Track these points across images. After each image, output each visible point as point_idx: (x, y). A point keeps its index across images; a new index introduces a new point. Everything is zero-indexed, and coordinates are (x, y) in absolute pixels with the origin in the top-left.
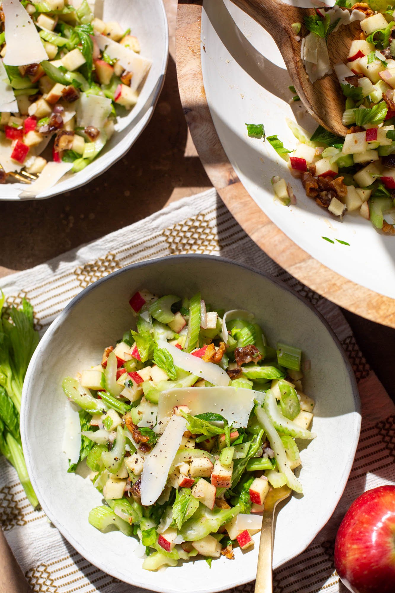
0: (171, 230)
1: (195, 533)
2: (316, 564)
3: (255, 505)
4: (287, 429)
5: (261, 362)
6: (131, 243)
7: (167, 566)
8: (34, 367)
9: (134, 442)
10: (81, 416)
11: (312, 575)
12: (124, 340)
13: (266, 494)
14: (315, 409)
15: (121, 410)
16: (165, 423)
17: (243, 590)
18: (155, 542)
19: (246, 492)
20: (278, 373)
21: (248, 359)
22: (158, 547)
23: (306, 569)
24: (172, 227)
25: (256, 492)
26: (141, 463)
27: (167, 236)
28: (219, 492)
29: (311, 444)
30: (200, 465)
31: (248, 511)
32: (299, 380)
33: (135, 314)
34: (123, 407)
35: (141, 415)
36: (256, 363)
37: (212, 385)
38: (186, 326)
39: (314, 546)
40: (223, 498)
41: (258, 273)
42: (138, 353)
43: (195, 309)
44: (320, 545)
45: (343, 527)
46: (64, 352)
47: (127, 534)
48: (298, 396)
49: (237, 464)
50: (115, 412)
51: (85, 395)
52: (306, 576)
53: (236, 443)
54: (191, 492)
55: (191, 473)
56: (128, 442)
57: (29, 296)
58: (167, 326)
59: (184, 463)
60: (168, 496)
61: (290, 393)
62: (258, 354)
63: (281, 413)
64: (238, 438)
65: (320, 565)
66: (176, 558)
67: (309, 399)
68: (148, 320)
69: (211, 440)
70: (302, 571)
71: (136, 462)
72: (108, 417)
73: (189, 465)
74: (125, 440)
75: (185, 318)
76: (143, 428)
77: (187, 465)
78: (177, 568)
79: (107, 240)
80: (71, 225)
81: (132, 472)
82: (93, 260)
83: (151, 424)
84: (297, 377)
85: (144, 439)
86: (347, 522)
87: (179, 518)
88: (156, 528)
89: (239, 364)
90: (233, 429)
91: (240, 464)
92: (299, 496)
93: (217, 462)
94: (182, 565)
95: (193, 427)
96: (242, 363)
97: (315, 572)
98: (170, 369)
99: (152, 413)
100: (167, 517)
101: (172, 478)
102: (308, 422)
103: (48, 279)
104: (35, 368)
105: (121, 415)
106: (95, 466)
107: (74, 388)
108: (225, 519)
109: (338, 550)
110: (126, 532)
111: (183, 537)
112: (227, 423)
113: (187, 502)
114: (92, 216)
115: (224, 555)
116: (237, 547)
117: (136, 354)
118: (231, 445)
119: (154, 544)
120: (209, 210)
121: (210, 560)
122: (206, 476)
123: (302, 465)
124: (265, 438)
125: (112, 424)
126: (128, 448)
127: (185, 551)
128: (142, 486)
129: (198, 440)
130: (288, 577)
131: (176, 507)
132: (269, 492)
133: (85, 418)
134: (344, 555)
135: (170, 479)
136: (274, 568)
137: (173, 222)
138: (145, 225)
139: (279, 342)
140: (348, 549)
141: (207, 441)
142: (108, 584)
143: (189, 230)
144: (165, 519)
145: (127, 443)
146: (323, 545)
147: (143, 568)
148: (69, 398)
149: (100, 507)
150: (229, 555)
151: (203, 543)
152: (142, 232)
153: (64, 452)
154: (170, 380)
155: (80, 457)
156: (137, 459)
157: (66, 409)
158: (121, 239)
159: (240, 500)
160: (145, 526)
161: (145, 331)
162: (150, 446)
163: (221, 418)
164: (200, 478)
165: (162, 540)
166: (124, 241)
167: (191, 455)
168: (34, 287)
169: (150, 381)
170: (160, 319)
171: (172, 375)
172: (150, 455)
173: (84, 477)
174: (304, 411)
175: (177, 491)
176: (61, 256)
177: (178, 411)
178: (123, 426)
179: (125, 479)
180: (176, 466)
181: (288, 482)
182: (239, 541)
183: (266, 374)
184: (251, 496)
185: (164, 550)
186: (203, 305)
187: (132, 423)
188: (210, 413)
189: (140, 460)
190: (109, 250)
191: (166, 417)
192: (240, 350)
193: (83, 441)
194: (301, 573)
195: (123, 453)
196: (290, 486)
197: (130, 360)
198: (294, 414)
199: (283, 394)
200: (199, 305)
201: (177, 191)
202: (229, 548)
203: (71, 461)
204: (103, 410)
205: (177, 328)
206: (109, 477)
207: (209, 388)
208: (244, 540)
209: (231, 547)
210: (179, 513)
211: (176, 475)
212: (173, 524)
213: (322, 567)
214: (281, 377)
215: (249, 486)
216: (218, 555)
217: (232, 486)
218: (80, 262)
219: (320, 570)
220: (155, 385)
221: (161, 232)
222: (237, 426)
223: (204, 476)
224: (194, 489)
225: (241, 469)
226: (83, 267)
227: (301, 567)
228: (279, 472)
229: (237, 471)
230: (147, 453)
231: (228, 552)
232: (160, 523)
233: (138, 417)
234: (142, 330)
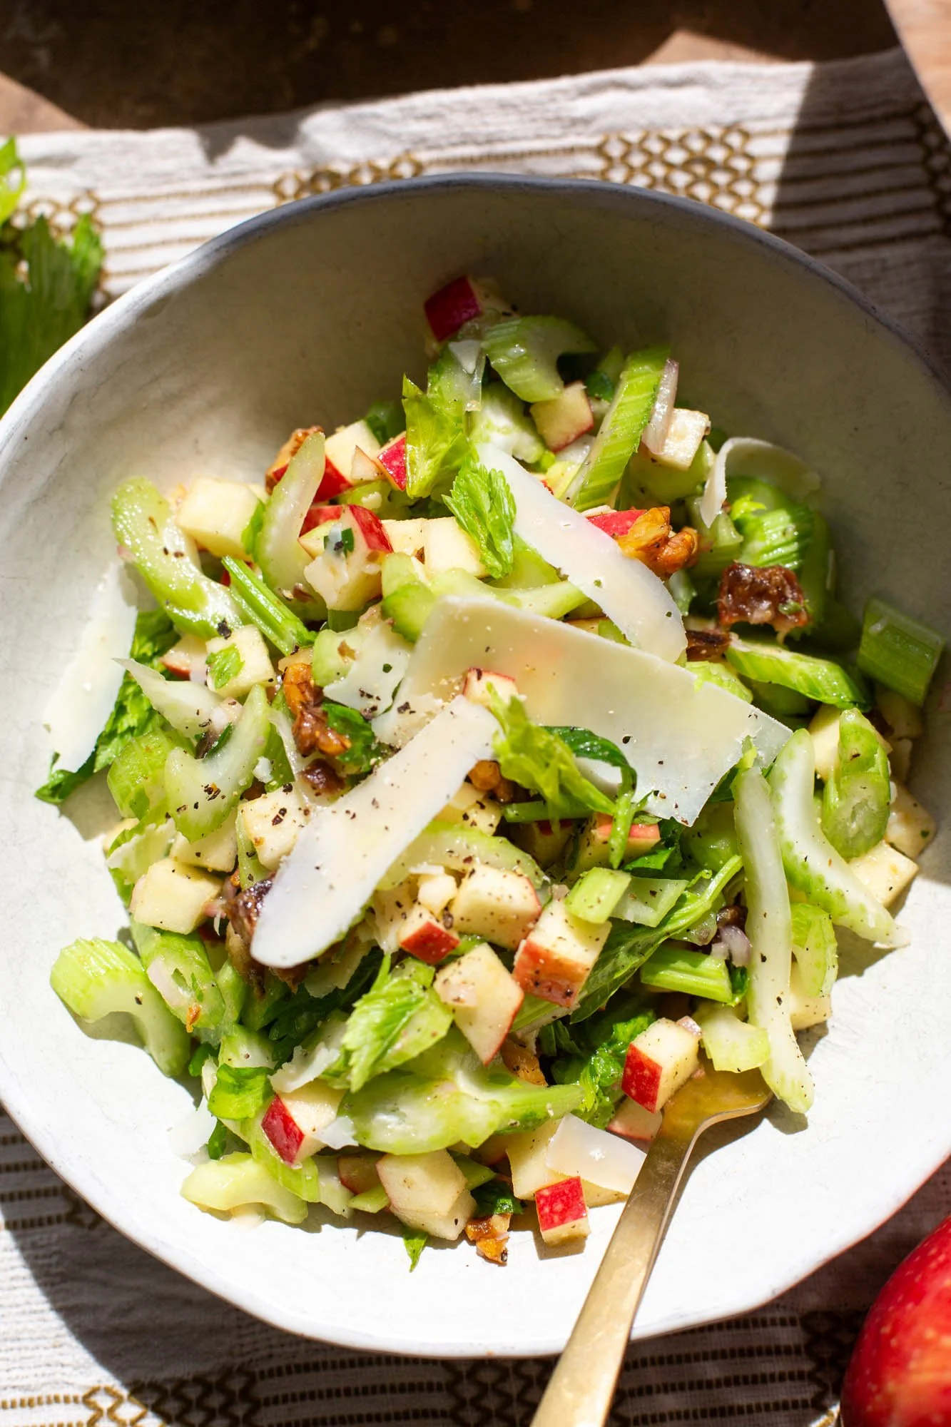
0: (628, 144)
1: (400, 1128)
2: (764, 1379)
3: (633, 1105)
4: (821, 880)
5: (798, 639)
6: (490, 141)
7: (267, 1213)
8: (39, 395)
9: (294, 747)
10: (141, 630)
11: (740, 1410)
12: (370, 415)
13: (680, 1079)
14: (929, 853)
15: (282, 637)
16: (421, 714)
17: (493, 1385)
18: (252, 1115)
19: (616, 1054)
20: (846, 688)
21: (762, 612)
22: (257, 1137)
23: (727, 1382)
24: (633, 137)
25: (650, 1061)
26: (294, 829)
27: (609, 159)
28: (528, 1011)
29: (881, 965)
30: (497, 893)
31: (600, 1119)
32: (907, 737)
33: (434, 346)
34: (292, 627)
35: (347, 659)
36: (781, 637)
37: (623, 639)
38: (587, 437)
39: (778, 1314)
40: (532, 1046)
41: (888, 327)
42: (403, 462)
43: (640, 381)
44: (797, 1316)
45: (922, 1267)
46: (156, 393)
47: (167, 1068)
48: (893, 785)
49: (620, 944)
50: (259, 638)
51: (178, 555)
52: (717, 1405)
53: (639, 864)
54: (435, 979)
55: (457, 912)
56: (273, 748)
57: (105, 216)
58: (525, 412)
59: (441, 870)
60: (350, 972)
61: (870, 762)
62: (800, 606)
63: (819, 821)
64: (653, 851)
65: (778, 1384)
66: (308, 1196)
67: (921, 812)
68: (470, 365)
69: (556, 828)
70: (709, 1385)
71: (277, 821)
72: (233, 647)
73: (459, 883)
74: (262, 738)
75: (596, 407)
76: (340, 707)
77: (451, 881)
78: (299, 1231)
79: (413, 108)
80: (312, 44)
81: (252, 854)
82: (345, 160)
83: (372, 703)
84: (904, 725)
85: (332, 741)
86: (939, 1253)
87: (366, 1050)
88: (271, 1072)
89: (727, 619)
90: (644, 813)
91: (630, 944)
92: (789, 1121)
93: (557, 908)
94: (318, 1230)
95: (515, 749)
96: (735, 618)
97: (753, 1402)
98: (496, 540)
99: (387, 668)
100: (322, 1044)
101: (383, 913)
102: (898, 884)
103: (183, 180)
104: (42, 400)
105: (275, 656)
106: (132, 797)
107: (151, 520)
108: (522, 1111)
109: (882, 1343)
110: (164, 1057)
111: (355, 1127)
112: (631, 781)
113: (409, 1005)
114: (388, 36)
115: (473, 1243)
116: (523, 1229)
117: (395, 463)
118: (622, 866)
119: (244, 1122)
120: (768, 125)
121: (418, 1242)
122: (505, 941)
123: (829, 1025)
124: (734, 895)
125: (236, 674)
126: (263, 771)
127: (344, 1183)
128: (268, 906)
129: (512, 813)
130: (658, 1391)
131: (367, 1012)
132: (690, 1079)
133: (152, 639)
134: (899, 1361)
135: (372, 913)
136: (636, 1334)
137: (643, 122)
138: (553, 100)
139: (880, 595)
140: (924, 1344)
141: (545, 826)
142: (50, 1221)
143: (686, 166)
144: (313, 1049)
145: (266, 754)
146: (807, 1320)
147: (184, 1195)
148: (121, 549)
149: (105, 942)
150: (489, 1246)
151: (416, 1173)
152: (534, 120)
153: (48, 728)
154: (487, 579)
155: (93, 757)
156: (283, 811)
157: (101, 587)
158: (459, 119)
159: (586, 1071)
160: (236, 1052)
161: (449, 398)
162: (343, 775)
163: (615, 758)
164: (481, 941)
165: (279, 1118)
166: (468, 129)
167: (474, 850)
168: (130, 193)
169: (415, 561)
170: (511, 379)
171: (497, 563)
172: (333, 807)
173: (87, 834)
174: (892, 845)
175: (387, 962)
176: (250, 122)
177: (477, 687)
178: (270, 694)
179: (219, 876)
180: (413, 871)
181: (768, 1063)
182: (541, 1209)
183: (807, 679)
184: (629, 1072)
185: (274, 1153)
186: (668, 380)
187: (307, 683)
188: (585, 732)
189: (293, 815)
190: (408, 146)
191: (430, 695)
192: (746, 573)
193: (121, 710)
194: (705, 1391)
195: (242, 782)
196: (772, 1080)
197: (368, 482)
198: (861, 842)
199: (849, 757)
200: (658, 373)
201: (680, 41)
202: (499, 1223)
203: (60, 759)
204: (224, 621)
205: (558, 430)
206: (167, 854)
207: (610, 643)
208: (559, 1207)
209: (506, 1224)
210: (372, 1035)
211: (399, 905)
212: (335, 1068)
213: (782, 1392)
214: (855, 703)
215: (632, 1037)
216: (451, 1233)
217: (576, 1012)
218: (306, 156)
219: (771, 1400)
220: (427, 576)
221: (595, 141)
222: (660, 810)
223: (495, 939)
224: (450, 972)
225: (626, 963)
226: (306, 175)
227: (712, 1371)
228: (745, 1019)
229: (609, 968)
230: (324, 796)
231: (492, 1235)
232: (289, 1059)
233: (334, 661)
234: (440, 391)
